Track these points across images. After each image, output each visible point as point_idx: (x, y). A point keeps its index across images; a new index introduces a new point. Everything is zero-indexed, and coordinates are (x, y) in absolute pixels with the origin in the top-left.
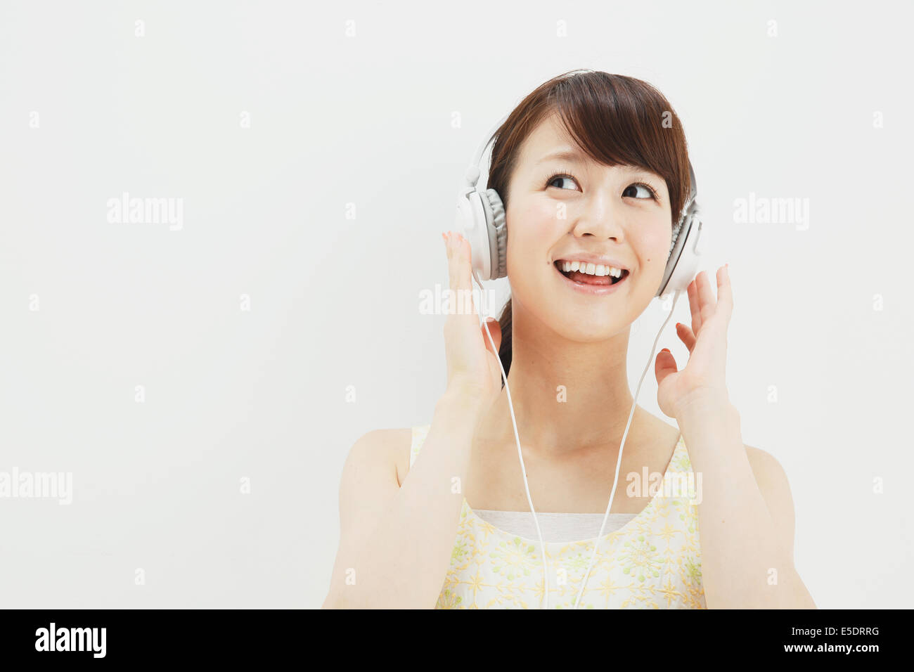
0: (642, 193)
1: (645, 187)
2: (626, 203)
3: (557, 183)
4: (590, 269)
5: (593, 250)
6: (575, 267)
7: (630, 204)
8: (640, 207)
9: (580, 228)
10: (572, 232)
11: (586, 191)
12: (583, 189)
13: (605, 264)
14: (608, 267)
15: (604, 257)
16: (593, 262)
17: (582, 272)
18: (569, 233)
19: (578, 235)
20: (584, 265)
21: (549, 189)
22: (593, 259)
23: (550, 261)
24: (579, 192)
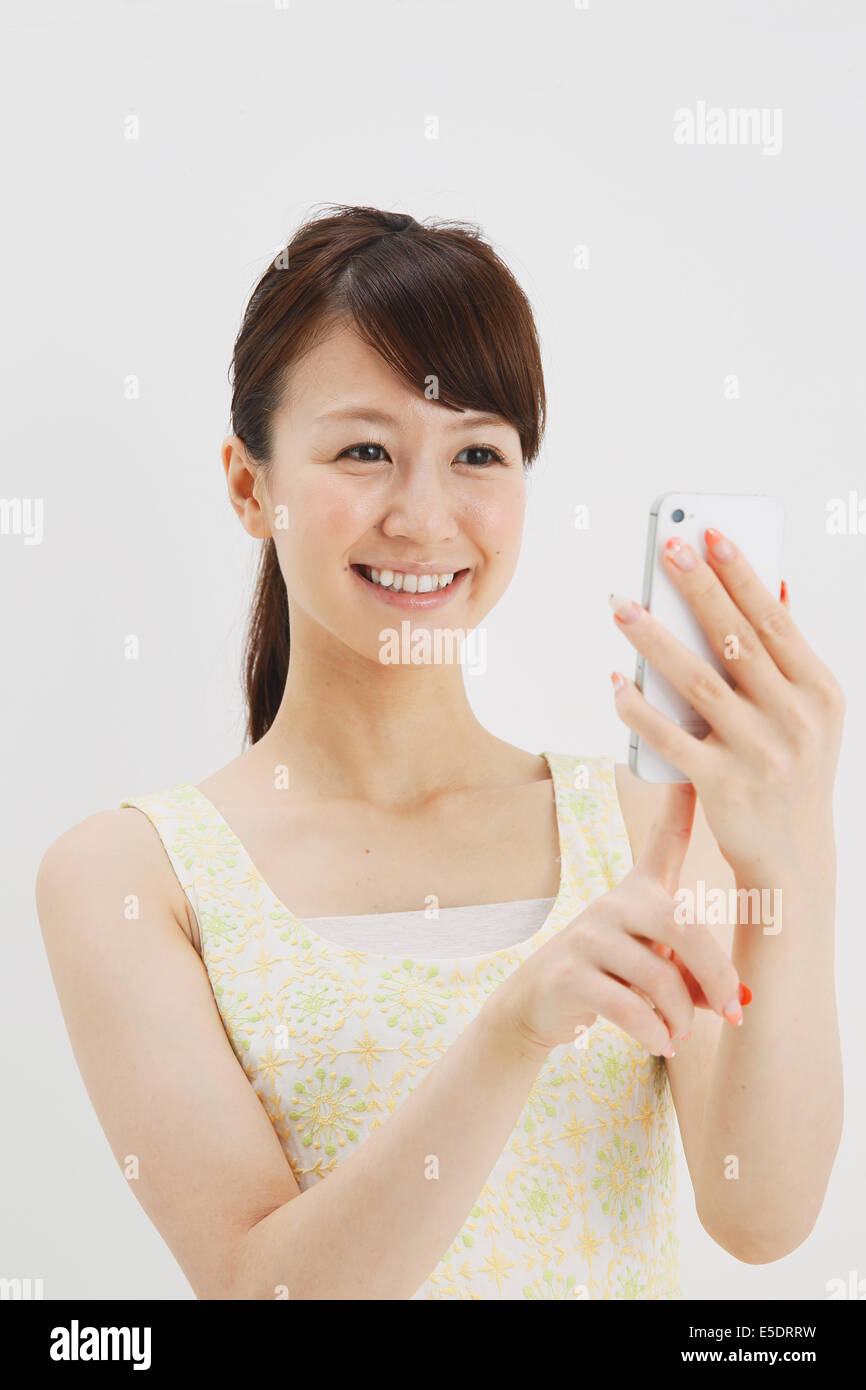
4: (411, 583)
5: (411, 557)
6: (386, 579)
7: (466, 475)
8: (479, 478)
9: (395, 527)
10: (380, 527)
11: (398, 462)
12: (393, 459)
13: (431, 572)
14: (436, 576)
15: (429, 563)
16: (414, 573)
17: (397, 586)
18: (375, 527)
19: (388, 534)
20: (399, 577)
21: (344, 459)
22: (415, 570)
23: (347, 565)
24: (387, 463)
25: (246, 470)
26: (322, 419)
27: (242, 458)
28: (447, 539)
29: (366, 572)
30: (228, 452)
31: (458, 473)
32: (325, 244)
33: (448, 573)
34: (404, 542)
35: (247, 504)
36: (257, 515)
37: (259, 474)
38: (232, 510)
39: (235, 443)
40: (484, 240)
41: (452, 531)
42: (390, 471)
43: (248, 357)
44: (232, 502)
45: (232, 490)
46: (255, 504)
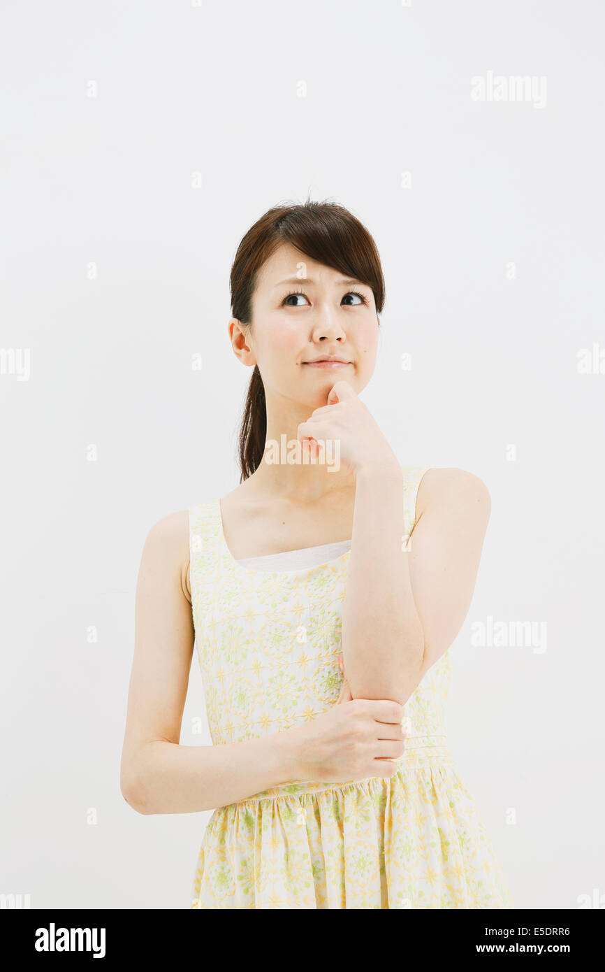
0: (356, 300)
1: (357, 295)
2: (344, 309)
3: (292, 300)
25: (242, 334)
27: (239, 328)
30: (231, 327)
36: (249, 355)
46: (247, 349)
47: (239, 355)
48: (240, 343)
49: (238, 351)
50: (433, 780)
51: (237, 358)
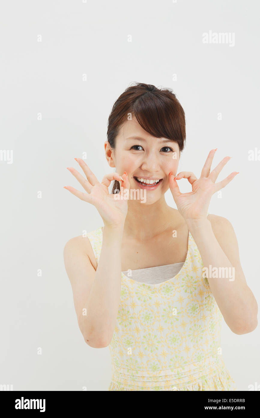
4: (148, 182)
5: (148, 175)
6: (142, 180)
7: (163, 155)
8: (166, 155)
9: (144, 167)
10: (140, 167)
11: (146, 151)
12: (145, 150)
13: (153, 179)
14: (154, 180)
15: (153, 177)
16: (149, 179)
17: (144, 182)
18: (139, 167)
19: (143, 169)
20: (145, 180)
21: (132, 150)
22: (148, 178)
23: (132, 177)
24: (143, 151)
25: (110, 150)
26: (127, 139)
27: (109, 147)
28: (157, 171)
29: (137, 179)
30: (106, 145)
31: (161, 154)
32: (132, 93)
33: (157, 180)
34: (146, 171)
35: (110, 158)
36: (112, 161)
37: (112, 151)
38: (106, 160)
39: (108, 143)
40: (173, 93)
41: (159, 169)
42: (143, 153)
43: (111, 122)
44: (107, 158)
45: (106, 155)
46: (112, 159)
47: (108, 160)
48: (109, 154)
49: (108, 158)
50: (221, 379)
51: (107, 161)
